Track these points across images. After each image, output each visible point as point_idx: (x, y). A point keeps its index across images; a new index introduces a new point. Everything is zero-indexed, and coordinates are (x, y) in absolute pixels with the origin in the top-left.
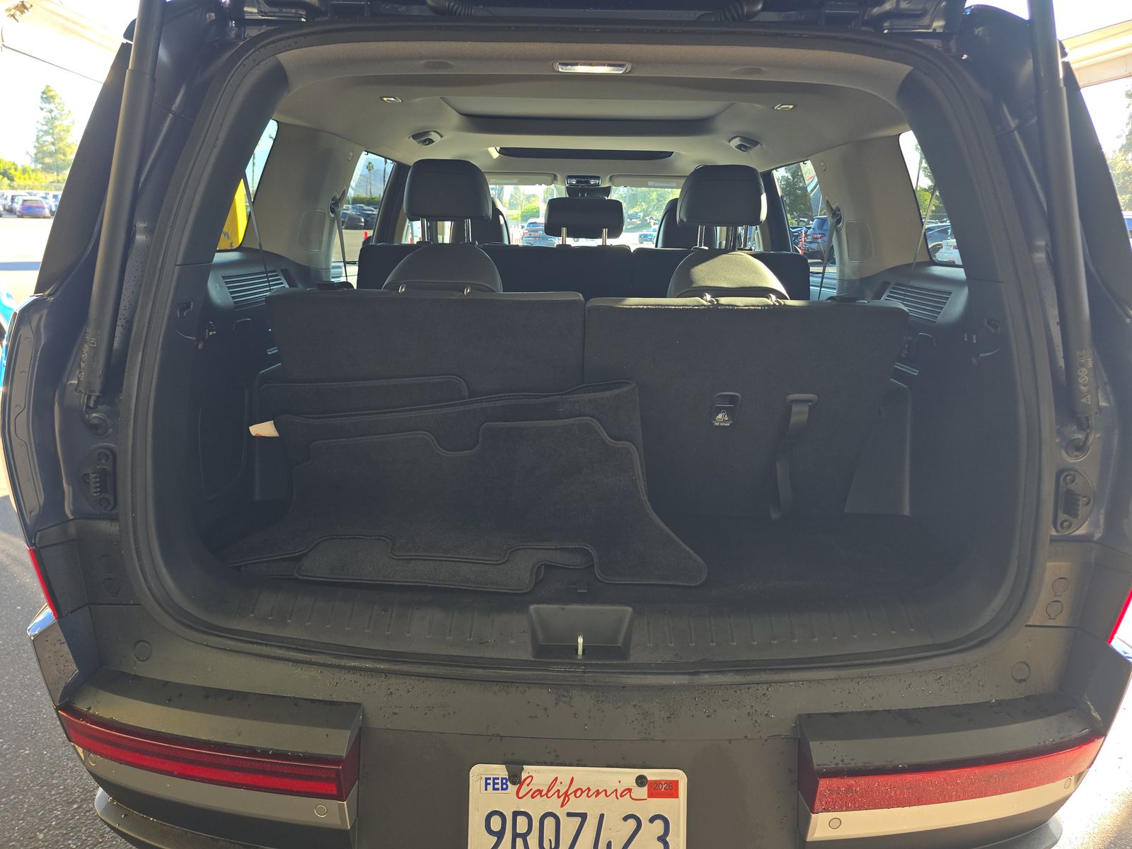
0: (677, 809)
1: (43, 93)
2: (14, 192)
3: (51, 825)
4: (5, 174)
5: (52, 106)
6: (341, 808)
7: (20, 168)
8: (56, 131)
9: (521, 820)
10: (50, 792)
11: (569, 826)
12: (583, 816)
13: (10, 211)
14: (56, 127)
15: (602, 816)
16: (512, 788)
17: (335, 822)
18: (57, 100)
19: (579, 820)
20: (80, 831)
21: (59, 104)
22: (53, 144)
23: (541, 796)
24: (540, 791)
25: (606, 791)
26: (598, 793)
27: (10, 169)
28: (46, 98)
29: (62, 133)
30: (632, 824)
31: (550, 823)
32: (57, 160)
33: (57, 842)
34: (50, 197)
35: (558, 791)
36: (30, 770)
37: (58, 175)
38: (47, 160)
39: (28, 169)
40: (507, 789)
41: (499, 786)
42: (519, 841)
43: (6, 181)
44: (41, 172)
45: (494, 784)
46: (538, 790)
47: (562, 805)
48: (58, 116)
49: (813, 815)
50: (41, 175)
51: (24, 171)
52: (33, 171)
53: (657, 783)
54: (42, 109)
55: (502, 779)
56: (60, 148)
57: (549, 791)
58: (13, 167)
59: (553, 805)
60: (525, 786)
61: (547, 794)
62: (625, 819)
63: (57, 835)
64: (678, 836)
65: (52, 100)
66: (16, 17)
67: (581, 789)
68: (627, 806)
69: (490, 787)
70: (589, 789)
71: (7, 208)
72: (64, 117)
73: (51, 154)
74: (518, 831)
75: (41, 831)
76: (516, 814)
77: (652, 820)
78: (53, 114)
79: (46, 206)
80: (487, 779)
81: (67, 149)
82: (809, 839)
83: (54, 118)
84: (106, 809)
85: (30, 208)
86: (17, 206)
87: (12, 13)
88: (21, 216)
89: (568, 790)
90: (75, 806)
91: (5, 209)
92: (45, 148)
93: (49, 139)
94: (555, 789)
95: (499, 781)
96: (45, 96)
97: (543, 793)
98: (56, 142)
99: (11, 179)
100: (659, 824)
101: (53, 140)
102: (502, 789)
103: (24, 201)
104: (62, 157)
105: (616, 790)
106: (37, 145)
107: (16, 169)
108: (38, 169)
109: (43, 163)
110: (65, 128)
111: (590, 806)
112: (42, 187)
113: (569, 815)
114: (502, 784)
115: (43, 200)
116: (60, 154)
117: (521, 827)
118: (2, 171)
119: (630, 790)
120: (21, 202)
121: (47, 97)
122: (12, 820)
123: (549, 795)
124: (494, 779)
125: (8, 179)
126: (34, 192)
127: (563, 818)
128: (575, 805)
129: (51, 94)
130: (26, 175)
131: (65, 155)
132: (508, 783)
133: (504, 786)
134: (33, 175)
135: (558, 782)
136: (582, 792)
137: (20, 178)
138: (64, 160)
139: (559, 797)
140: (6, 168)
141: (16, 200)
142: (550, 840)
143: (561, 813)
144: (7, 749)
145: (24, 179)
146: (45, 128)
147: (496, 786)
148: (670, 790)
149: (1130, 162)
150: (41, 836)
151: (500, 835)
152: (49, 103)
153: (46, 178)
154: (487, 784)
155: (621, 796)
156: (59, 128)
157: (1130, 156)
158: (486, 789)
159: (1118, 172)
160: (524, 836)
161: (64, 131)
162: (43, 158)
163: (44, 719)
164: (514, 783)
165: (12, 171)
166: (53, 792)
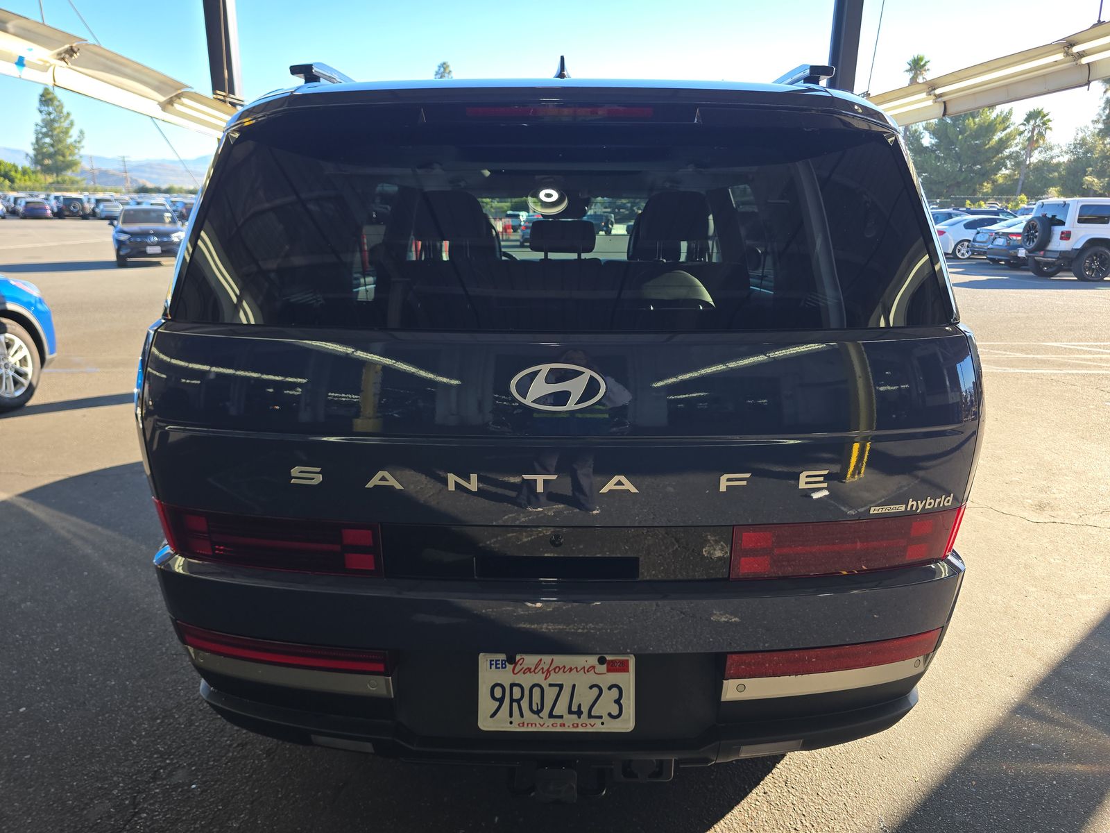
0: (628, 680)
1: (42, 96)
2: (15, 194)
3: (141, 735)
4: (6, 176)
5: (51, 109)
6: (387, 681)
7: (20, 169)
8: (55, 133)
9: (516, 691)
10: (136, 711)
11: (550, 694)
12: (561, 686)
13: (12, 213)
14: (55, 129)
15: (574, 686)
16: (510, 667)
17: (383, 692)
18: (56, 103)
19: (558, 688)
20: (165, 739)
21: (58, 106)
22: (52, 145)
23: (530, 672)
24: (529, 669)
25: (576, 668)
26: (571, 669)
27: (10, 171)
28: (45, 101)
29: (61, 135)
30: (596, 690)
31: (536, 691)
32: (56, 162)
33: (149, 746)
34: (52, 198)
35: (543, 669)
36: (118, 696)
37: (57, 176)
38: (47, 162)
39: (29, 171)
40: (505, 667)
41: (500, 666)
42: (515, 705)
43: (7, 183)
44: (41, 173)
45: (496, 664)
46: (528, 668)
47: (545, 679)
48: (57, 118)
49: (724, 681)
50: (41, 177)
51: (24, 172)
52: (34, 172)
53: (613, 662)
54: (41, 112)
55: (502, 661)
56: (59, 150)
57: (536, 668)
58: (13, 169)
59: (539, 678)
60: (518, 665)
61: (534, 671)
62: (591, 687)
63: (147, 742)
64: (629, 699)
65: (50, 103)
66: (66, 60)
67: (559, 667)
68: (592, 678)
69: (494, 667)
70: (564, 667)
71: (10, 209)
72: (63, 120)
73: (51, 156)
74: (514, 697)
75: (134, 739)
76: (512, 685)
77: (610, 688)
78: (52, 116)
79: (48, 207)
80: (491, 661)
81: (66, 150)
82: (723, 699)
83: (53, 121)
84: (211, 694)
85: (33, 209)
86: (21, 208)
87: (62, 56)
88: (24, 217)
89: (549, 668)
90: (159, 721)
91: (7, 211)
92: (45, 150)
93: (48, 140)
94: (539, 668)
95: (500, 662)
96: (43, 99)
97: (532, 670)
98: (55, 144)
99: (12, 181)
100: (615, 691)
101: (52, 142)
102: (502, 668)
103: (27, 203)
104: (61, 158)
105: (584, 667)
106: (36, 146)
107: (16, 171)
108: (38, 171)
109: (42, 165)
110: (64, 130)
111: (566, 679)
112: (42, 188)
113: (551, 685)
114: (502, 664)
115: (45, 202)
116: (59, 155)
117: (517, 694)
118: (2, 172)
119: (594, 667)
120: (23, 203)
121: (46, 99)
122: (109, 732)
123: (536, 671)
124: (496, 661)
125: (9, 180)
126: (36, 193)
127: (546, 688)
128: (555, 678)
129: (49, 97)
130: (27, 177)
131: (64, 156)
132: (507, 663)
133: (504, 666)
134: (33, 177)
135: (542, 662)
136: (560, 669)
137: (20, 180)
138: (63, 162)
139: (543, 673)
140: (7, 170)
141: (19, 202)
142: (537, 704)
143: (545, 685)
144: (96, 681)
145: (25, 180)
146: (44, 130)
147: (498, 666)
148: (623, 667)
149: (1108, 146)
150: (135, 743)
151: (501, 700)
152: (48, 106)
153: (45, 179)
154: (491, 664)
155: (588, 671)
156: (58, 130)
157: (1108, 140)
158: (491, 668)
159: (1097, 156)
160: (518, 701)
161: (63, 132)
162: (43, 159)
163: (122, 659)
164: (510, 663)
165: (13, 173)
166: (139, 712)
